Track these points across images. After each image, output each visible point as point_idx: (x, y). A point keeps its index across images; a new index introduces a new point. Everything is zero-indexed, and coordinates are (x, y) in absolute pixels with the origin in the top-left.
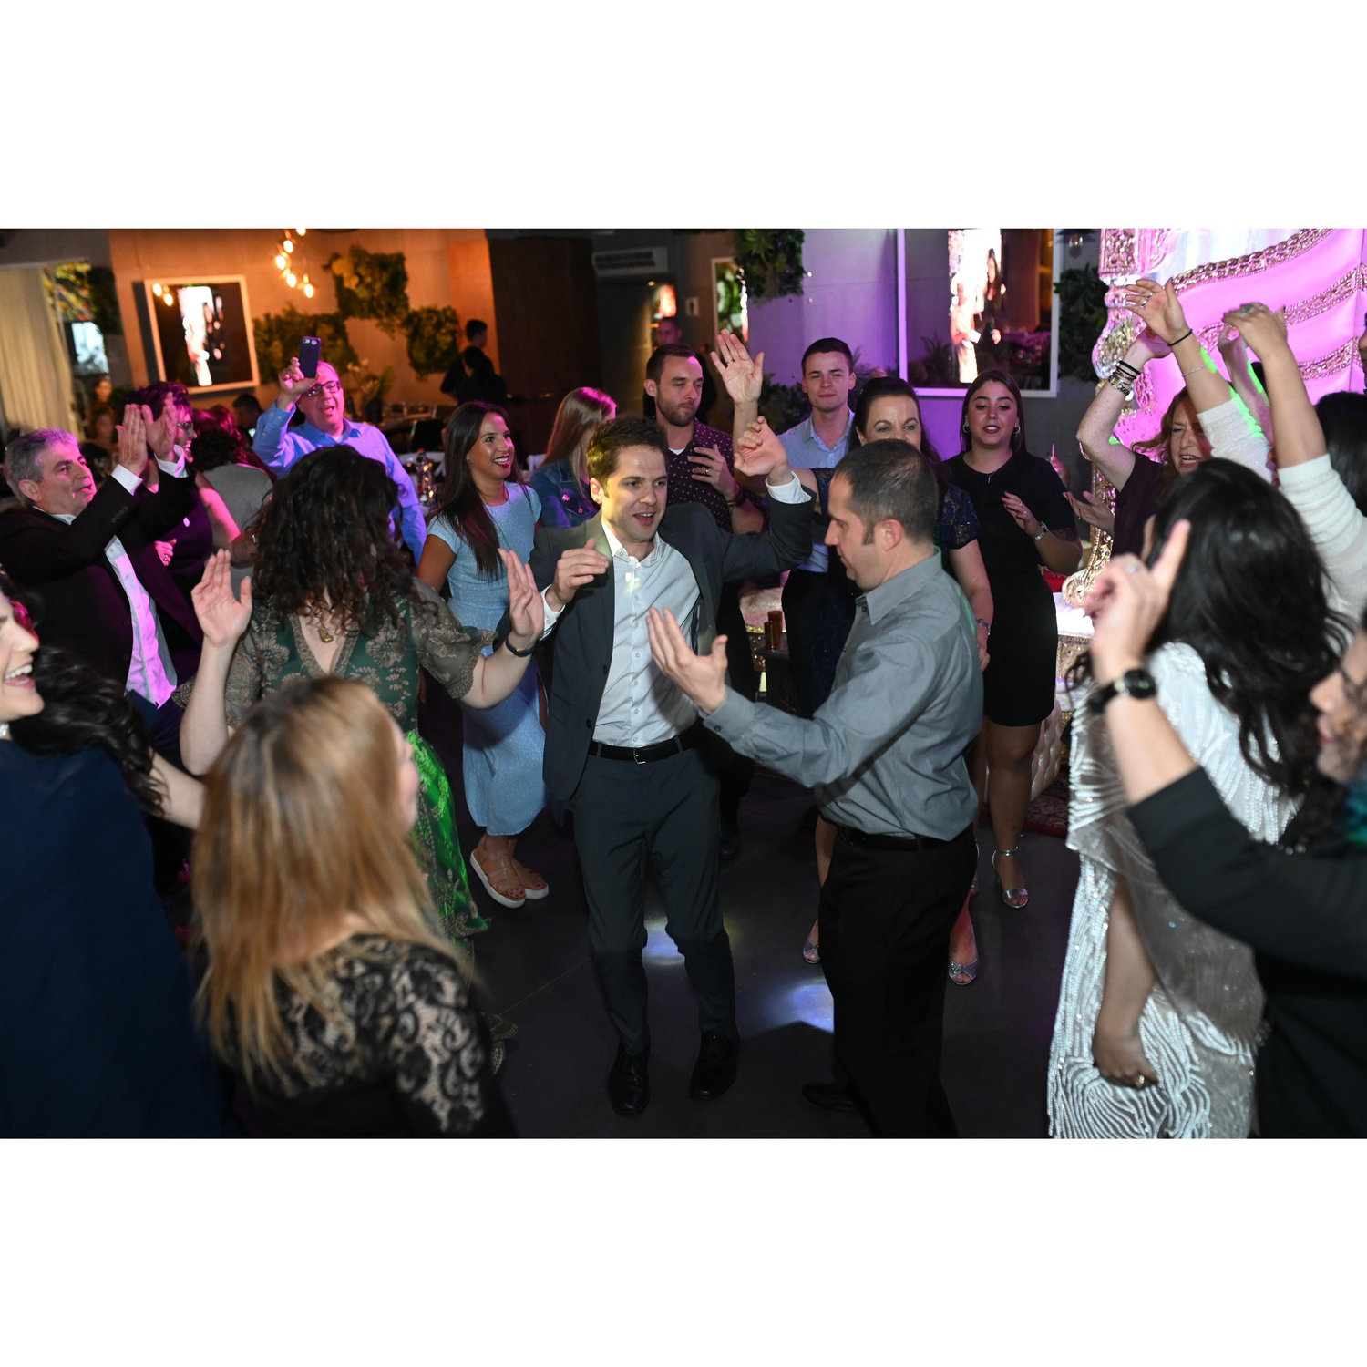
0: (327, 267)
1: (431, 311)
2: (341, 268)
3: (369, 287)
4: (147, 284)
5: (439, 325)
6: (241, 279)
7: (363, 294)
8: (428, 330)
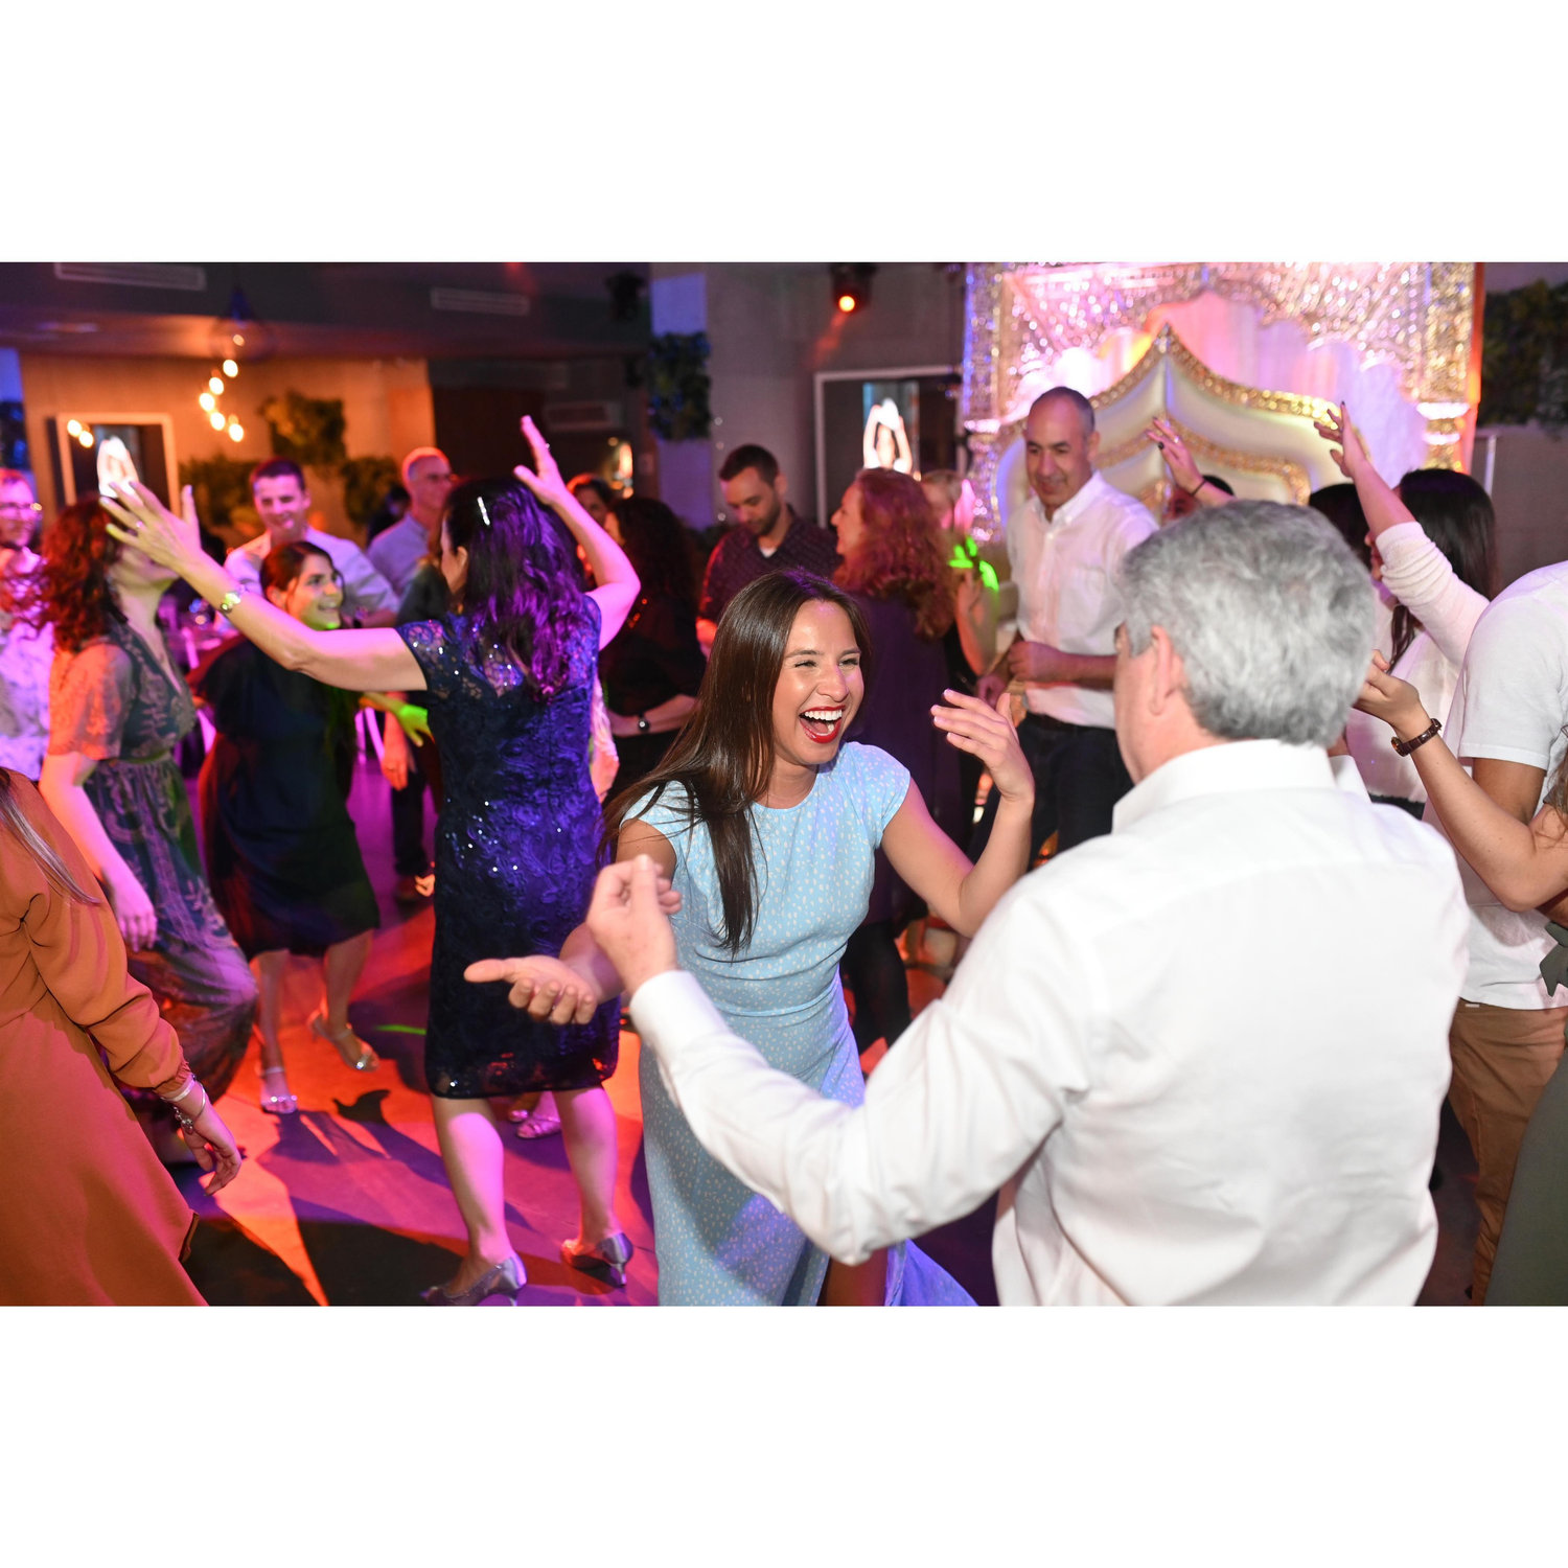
0: (261, 412)
1: (369, 461)
2: (277, 412)
3: (305, 433)
4: (60, 420)
5: (377, 475)
6: (165, 420)
7: (299, 440)
8: (365, 479)
